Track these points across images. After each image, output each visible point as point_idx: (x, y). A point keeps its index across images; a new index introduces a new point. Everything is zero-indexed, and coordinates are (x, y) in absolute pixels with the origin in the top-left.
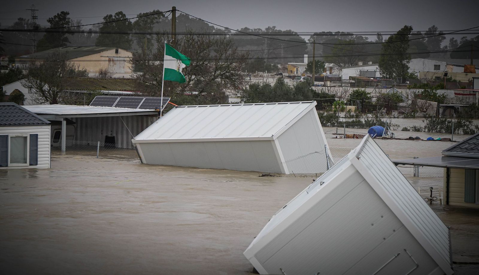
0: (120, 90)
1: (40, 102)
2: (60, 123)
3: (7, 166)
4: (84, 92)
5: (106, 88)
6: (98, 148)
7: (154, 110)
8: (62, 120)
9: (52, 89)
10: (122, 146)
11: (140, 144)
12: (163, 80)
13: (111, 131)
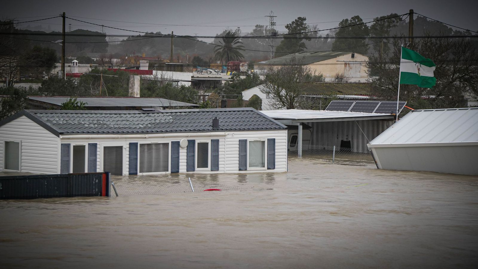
0: (356, 95)
1: (277, 107)
2: (296, 128)
3: (246, 170)
4: (320, 97)
5: (341, 92)
6: (334, 152)
7: (390, 114)
8: (299, 124)
9: (289, 94)
10: (358, 150)
11: (375, 148)
12: (399, 84)
13: (347, 136)
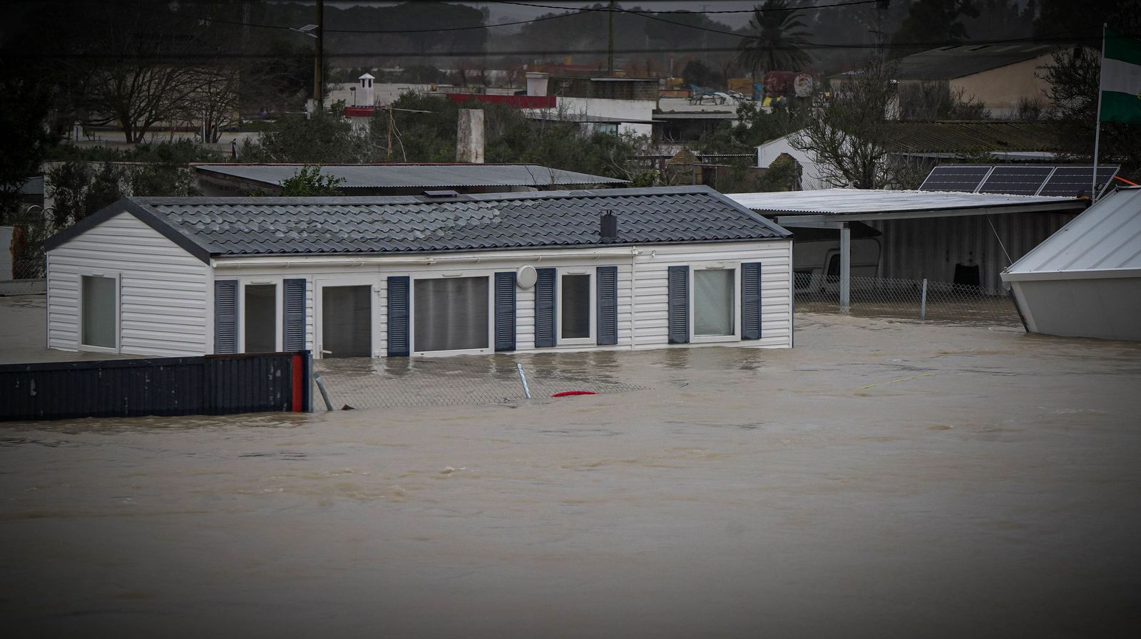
0: (1042, 150)
1: (838, 183)
2: (836, 234)
3: (687, 342)
4: (948, 157)
5: (1006, 144)
6: (924, 294)
7: (1075, 198)
8: (841, 226)
9: (861, 150)
10: (997, 291)
11: (1020, 282)
12: (1098, 122)
13: (971, 253)
